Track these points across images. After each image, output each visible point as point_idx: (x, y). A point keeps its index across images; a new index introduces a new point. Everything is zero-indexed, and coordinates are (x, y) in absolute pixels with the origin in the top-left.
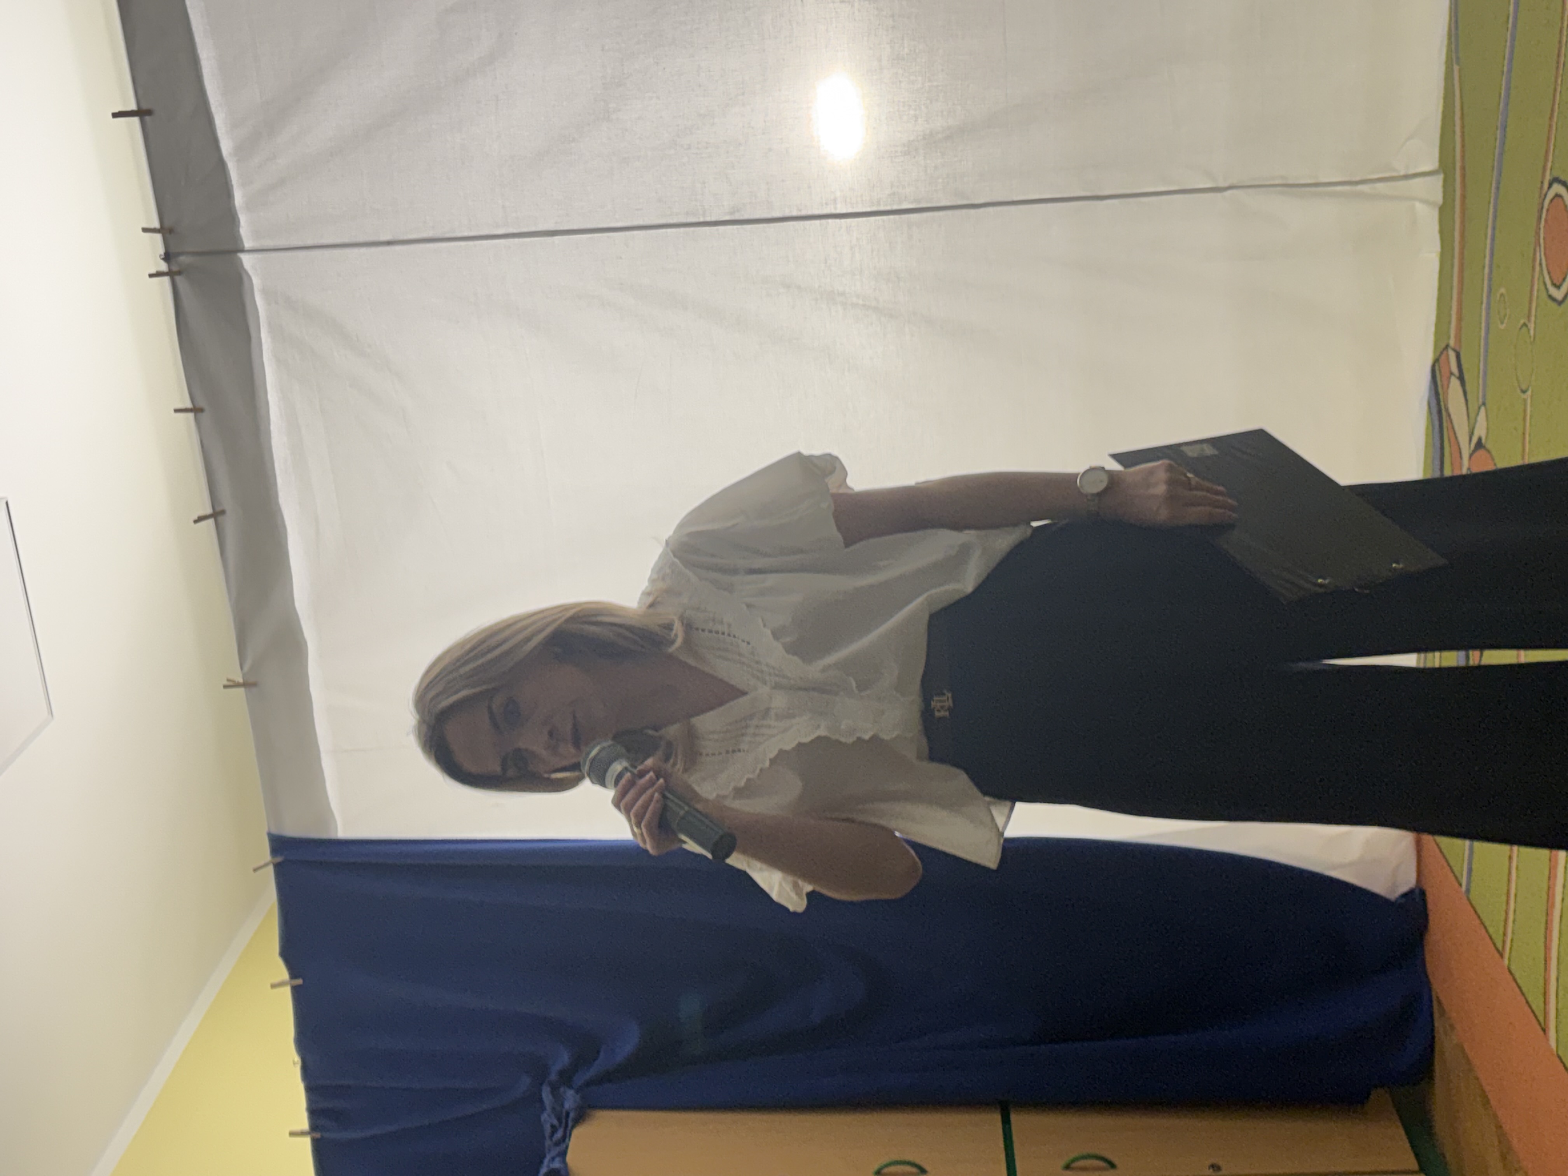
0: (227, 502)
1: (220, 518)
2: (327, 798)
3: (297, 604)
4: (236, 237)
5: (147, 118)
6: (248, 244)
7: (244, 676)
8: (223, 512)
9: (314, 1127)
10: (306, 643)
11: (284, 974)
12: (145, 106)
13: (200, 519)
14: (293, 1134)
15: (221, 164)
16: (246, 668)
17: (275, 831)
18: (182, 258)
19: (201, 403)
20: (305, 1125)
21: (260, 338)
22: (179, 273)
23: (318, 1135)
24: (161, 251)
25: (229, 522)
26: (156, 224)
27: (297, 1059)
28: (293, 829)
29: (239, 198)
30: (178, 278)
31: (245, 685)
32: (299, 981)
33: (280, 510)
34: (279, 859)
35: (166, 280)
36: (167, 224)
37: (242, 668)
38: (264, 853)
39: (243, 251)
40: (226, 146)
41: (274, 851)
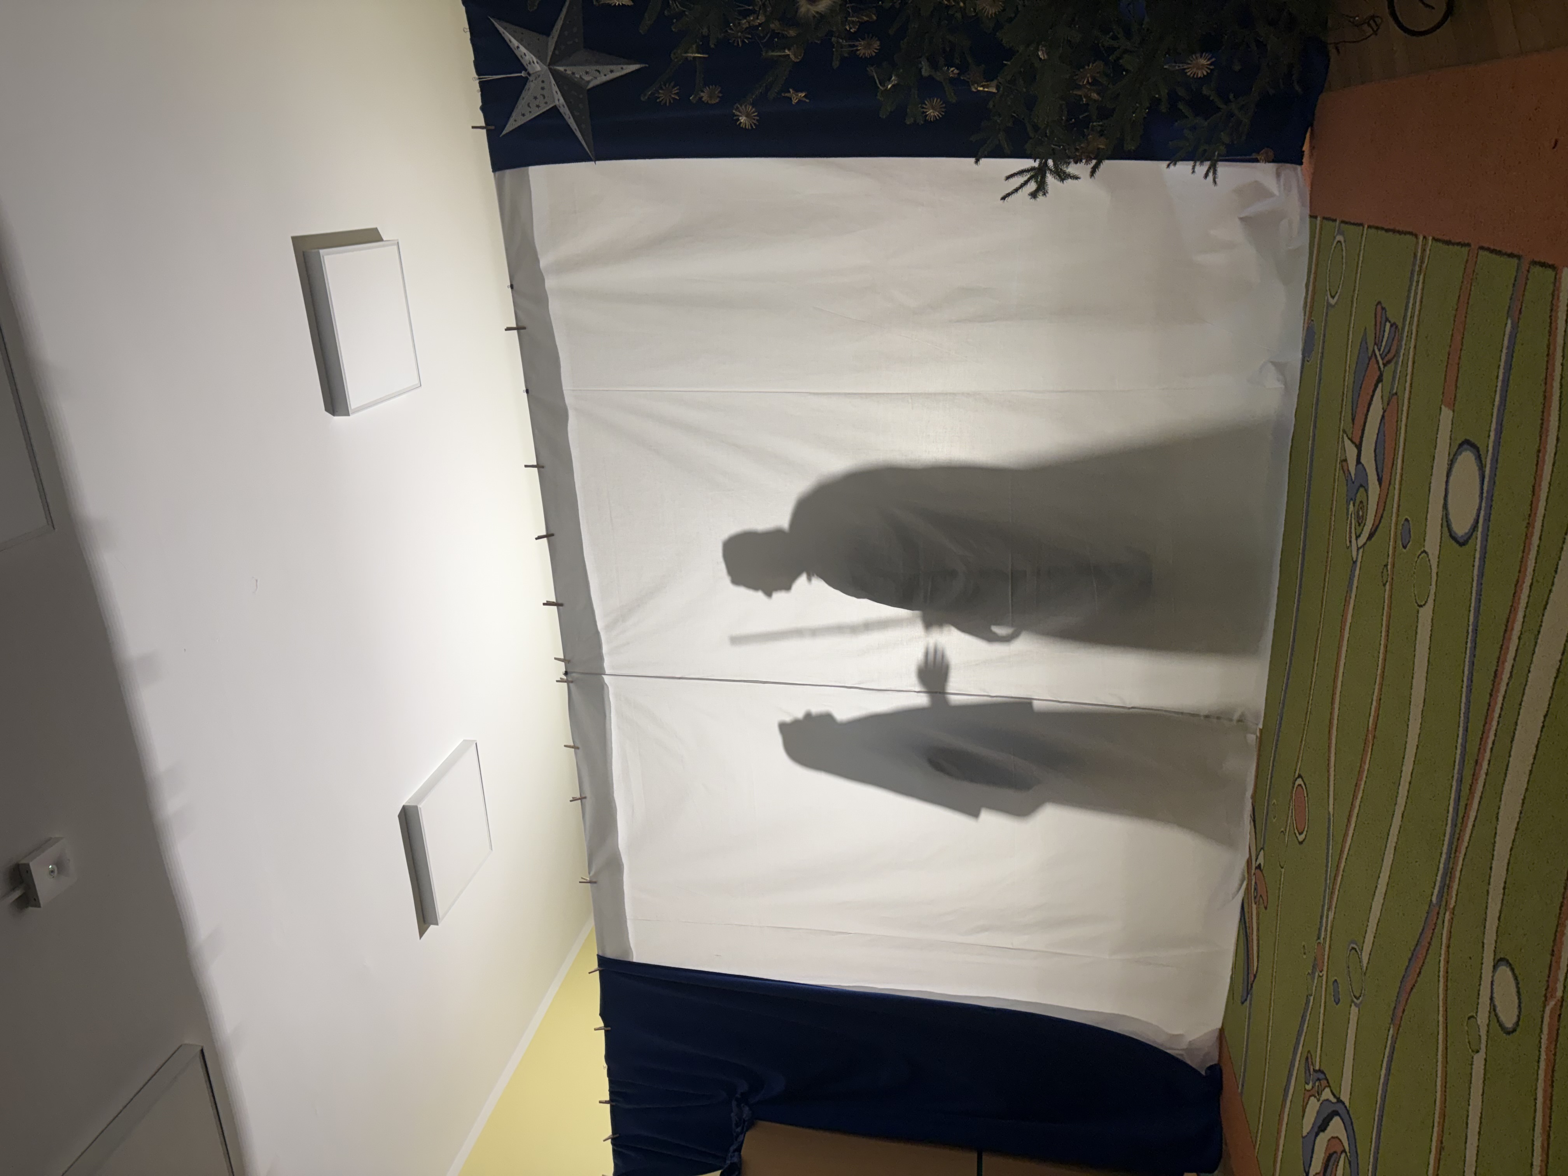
0: (588, 793)
1: (584, 800)
2: (628, 938)
3: (620, 847)
4: (602, 668)
5: (561, 607)
6: (607, 672)
7: (590, 878)
8: (585, 798)
9: (611, 1101)
10: (623, 865)
11: (601, 1024)
12: (560, 602)
13: (574, 799)
14: (601, 1102)
15: (597, 633)
16: (592, 873)
17: (601, 954)
18: (574, 675)
19: (578, 745)
20: (607, 1098)
21: (610, 717)
22: (572, 682)
23: (614, 1104)
24: (564, 670)
25: (588, 802)
26: (562, 657)
27: (605, 1065)
28: (610, 954)
29: (605, 649)
30: (571, 685)
31: (590, 882)
32: (609, 1029)
33: (614, 800)
34: (601, 969)
35: (565, 684)
36: (567, 658)
37: (589, 873)
38: (595, 965)
39: (605, 674)
40: (600, 625)
41: (599, 965)
